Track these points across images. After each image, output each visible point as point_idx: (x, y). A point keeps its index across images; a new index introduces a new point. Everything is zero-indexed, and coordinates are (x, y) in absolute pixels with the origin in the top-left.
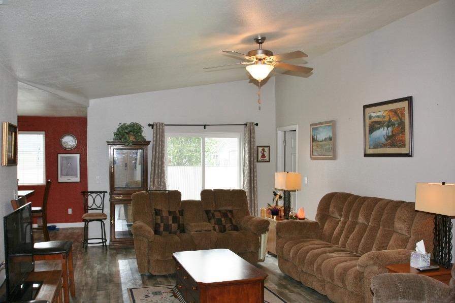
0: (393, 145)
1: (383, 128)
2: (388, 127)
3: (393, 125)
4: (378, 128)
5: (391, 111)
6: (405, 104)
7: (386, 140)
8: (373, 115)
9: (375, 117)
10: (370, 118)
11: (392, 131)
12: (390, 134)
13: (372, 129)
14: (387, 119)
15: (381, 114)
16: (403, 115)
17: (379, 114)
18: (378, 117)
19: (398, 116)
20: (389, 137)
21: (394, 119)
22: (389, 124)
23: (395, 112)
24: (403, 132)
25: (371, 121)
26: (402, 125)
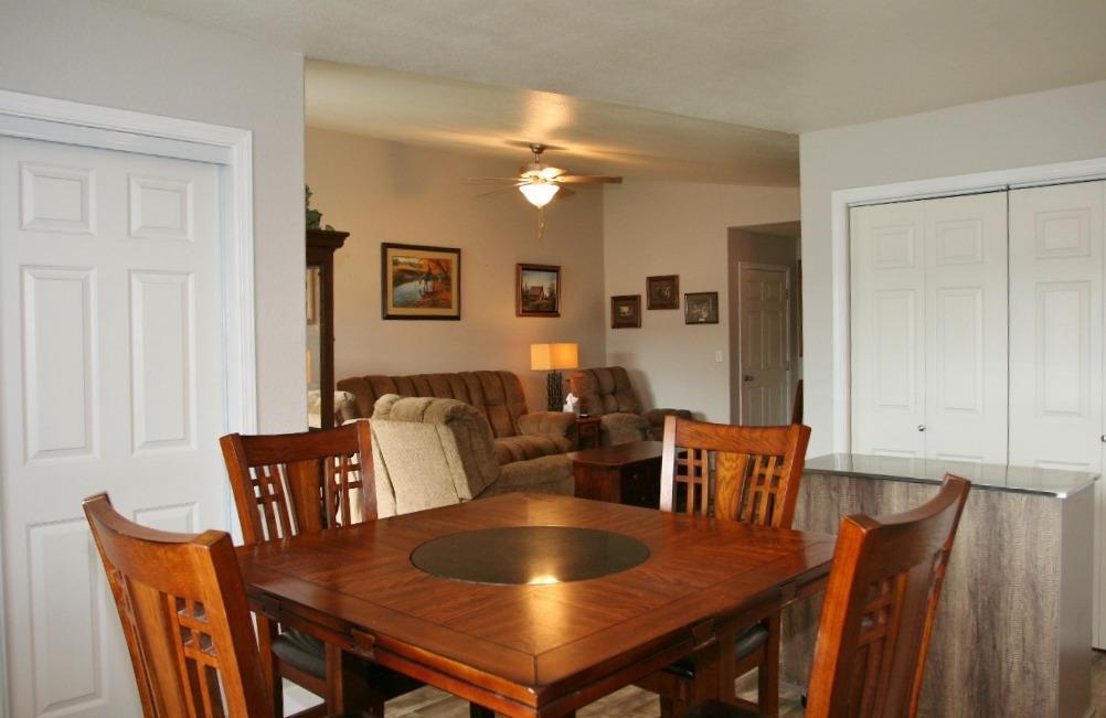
0: (435, 305)
1: (418, 282)
2: (427, 280)
3: (435, 279)
4: (411, 280)
5: (431, 260)
6: (453, 257)
7: (424, 297)
8: (401, 260)
9: (405, 263)
10: (396, 263)
11: (433, 288)
12: (430, 290)
13: (399, 281)
14: (425, 270)
15: (415, 261)
16: (449, 268)
17: (412, 260)
18: (411, 264)
19: (442, 268)
20: (427, 294)
21: (436, 272)
22: (428, 276)
23: (438, 263)
24: (449, 289)
25: (396, 268)
26: (447, 279)
